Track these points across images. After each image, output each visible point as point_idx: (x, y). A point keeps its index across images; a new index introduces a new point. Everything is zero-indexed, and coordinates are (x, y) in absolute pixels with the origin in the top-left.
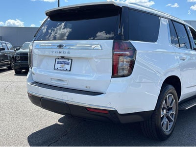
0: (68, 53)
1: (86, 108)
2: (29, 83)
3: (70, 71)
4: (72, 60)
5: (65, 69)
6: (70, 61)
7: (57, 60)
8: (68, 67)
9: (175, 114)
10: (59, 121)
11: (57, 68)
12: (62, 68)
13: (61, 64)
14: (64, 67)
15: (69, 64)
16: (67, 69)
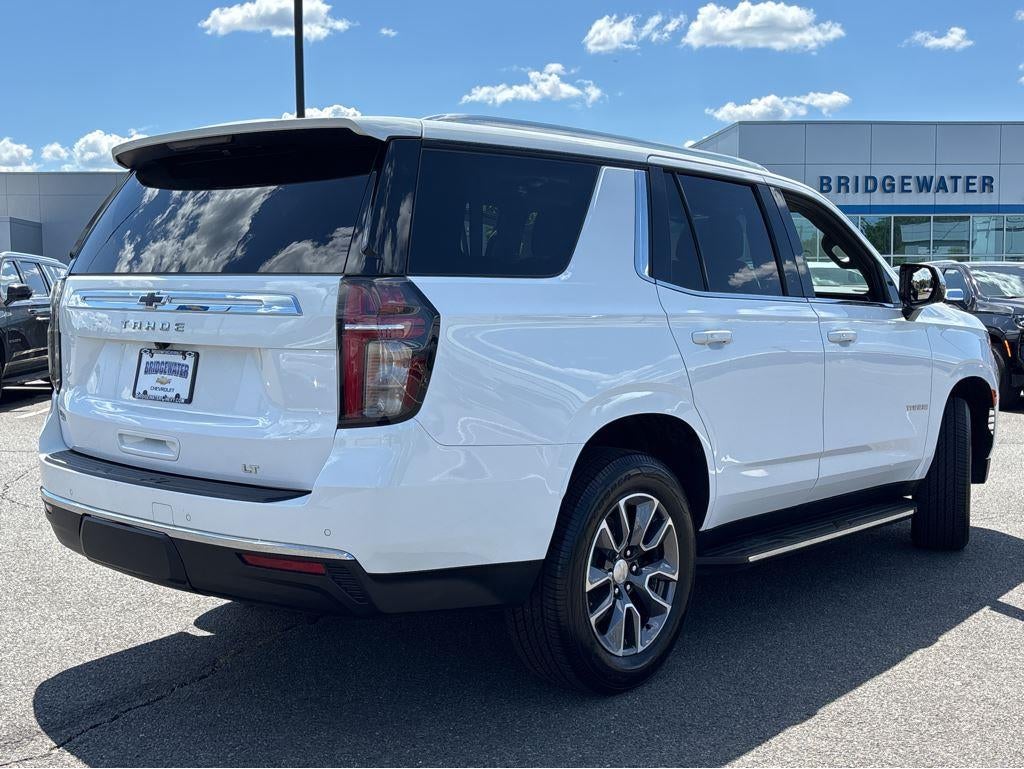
0: (179, 327)
1: (240, 555)
2: (43, 456)
3: (189, 401)
4: (197, 355)
5: (172, 395)
6: (190, 361)
7: (146, 358)
8: (181, 386)
9: (678, 582)
10: (199, 623)
11: (145, 392)
12: (162, 389)
13: (159, 375)
14: (167, 386)
15: (186, 371)
16: (178, 396)
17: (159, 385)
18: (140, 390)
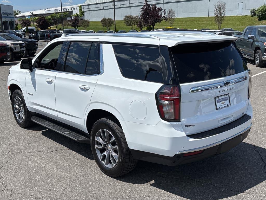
3: (230, 105)
4: (229, 94)
5: (226, 105)
6: (227, 96)
7: (217, 99)
8: (227, 102)
11: (220, 108)
12: (224, 105)
13: (222, 102)
14: (225, 104)
15: (227, 99)
16: (228, 105)
17: (222, 104)
18: (218, 107)
